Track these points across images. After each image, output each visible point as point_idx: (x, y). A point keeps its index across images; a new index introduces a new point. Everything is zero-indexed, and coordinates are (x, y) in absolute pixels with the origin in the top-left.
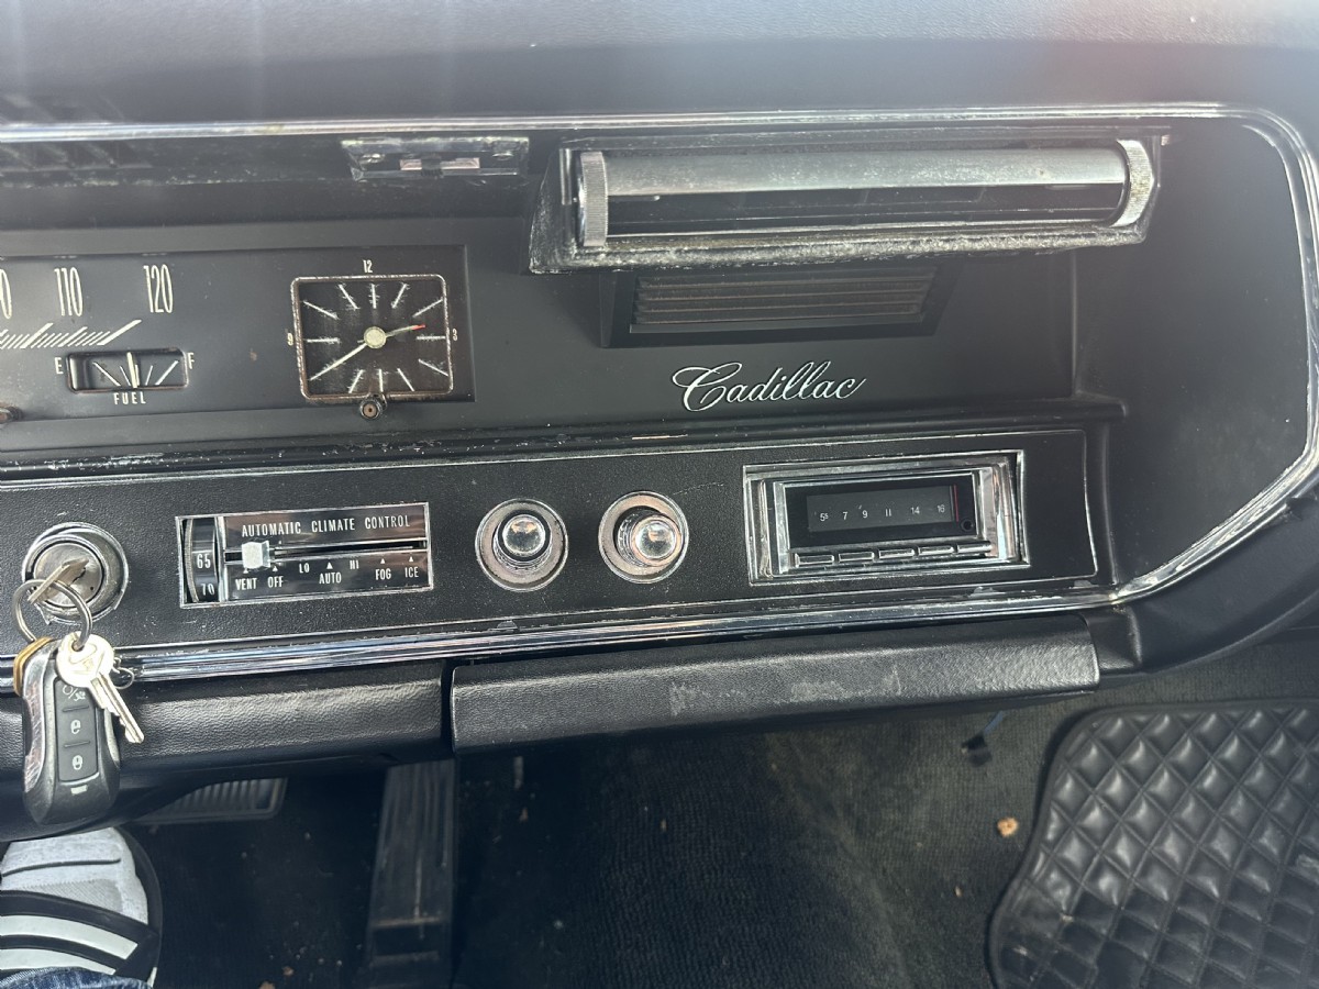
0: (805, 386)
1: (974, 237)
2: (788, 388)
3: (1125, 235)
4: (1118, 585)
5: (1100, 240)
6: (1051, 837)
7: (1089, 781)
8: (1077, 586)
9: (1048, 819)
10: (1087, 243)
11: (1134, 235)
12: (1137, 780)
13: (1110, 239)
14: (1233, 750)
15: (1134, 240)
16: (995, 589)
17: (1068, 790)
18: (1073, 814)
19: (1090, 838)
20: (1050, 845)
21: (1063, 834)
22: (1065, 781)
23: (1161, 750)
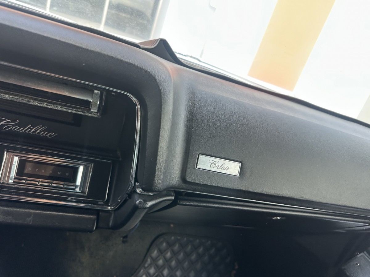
0: (38, 131)
1: (48, 104)
2: (33, 131)
3: (95, 115)
4: (110, 205)
5: (87, 114)
6: (146, 265)
7: (161, 252)
8: (99, 203)
9: (147, 261)
10: (83, 114)
11: (98, 115)
12: (174, 253)
13: (90, 115)
14: (201, 250)
15: (97, 117)
16: (75, 199)
17: (155, 253)
18: (154, 260)
19: (158, 268)
20: (145, 268)
21: (150, 266)
22: (154, 251)
23: (182, 246)
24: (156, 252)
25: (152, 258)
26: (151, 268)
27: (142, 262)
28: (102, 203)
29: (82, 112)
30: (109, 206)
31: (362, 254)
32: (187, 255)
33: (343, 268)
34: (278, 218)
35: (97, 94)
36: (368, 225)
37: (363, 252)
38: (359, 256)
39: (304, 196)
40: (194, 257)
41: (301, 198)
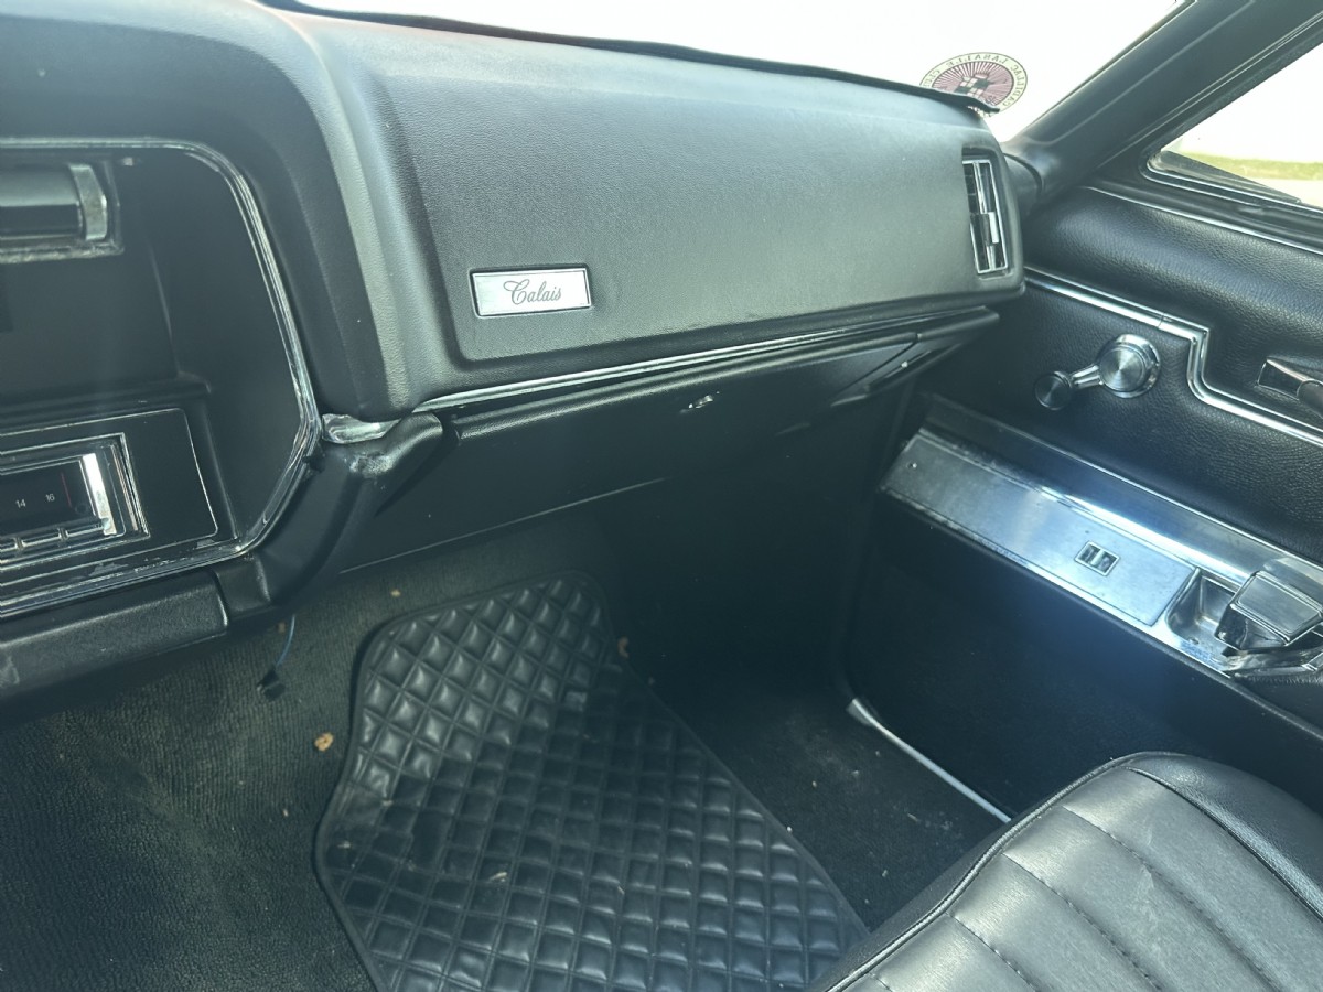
3: (101, 248)
4: (239, 538)
5: (76, 254)
6: (367, 738)
7: (394, 681)
8: (201, 545)
9: (362, 725)
10: (62, 256)
11: (111, 248)
12: (437, 669)
13: (87, 253)
14: (510, 625)
15: (112, 253)
16: (115, 562)
17: (377, 694)
18: (385, 714)
19: (402, 728)
20: (367, 746)
21: (378, 733)
22: (373, 687)
23: (452, 638)
24: (378, 690)
25: (374, 709)
26: (383, 738)
27: (350, 732)
28: (209, 543)
29: (60, 251)
30: (236, 542)
31: (917, 437)
32: (477, 655)
33: (883, 488)
34: (709, 399)
35: (84, 175)
36: (909, 344)
37: (916, 431)
38: (907, 448)
39: (754, 311)
40: (497, 654)
41: (751, 320)
